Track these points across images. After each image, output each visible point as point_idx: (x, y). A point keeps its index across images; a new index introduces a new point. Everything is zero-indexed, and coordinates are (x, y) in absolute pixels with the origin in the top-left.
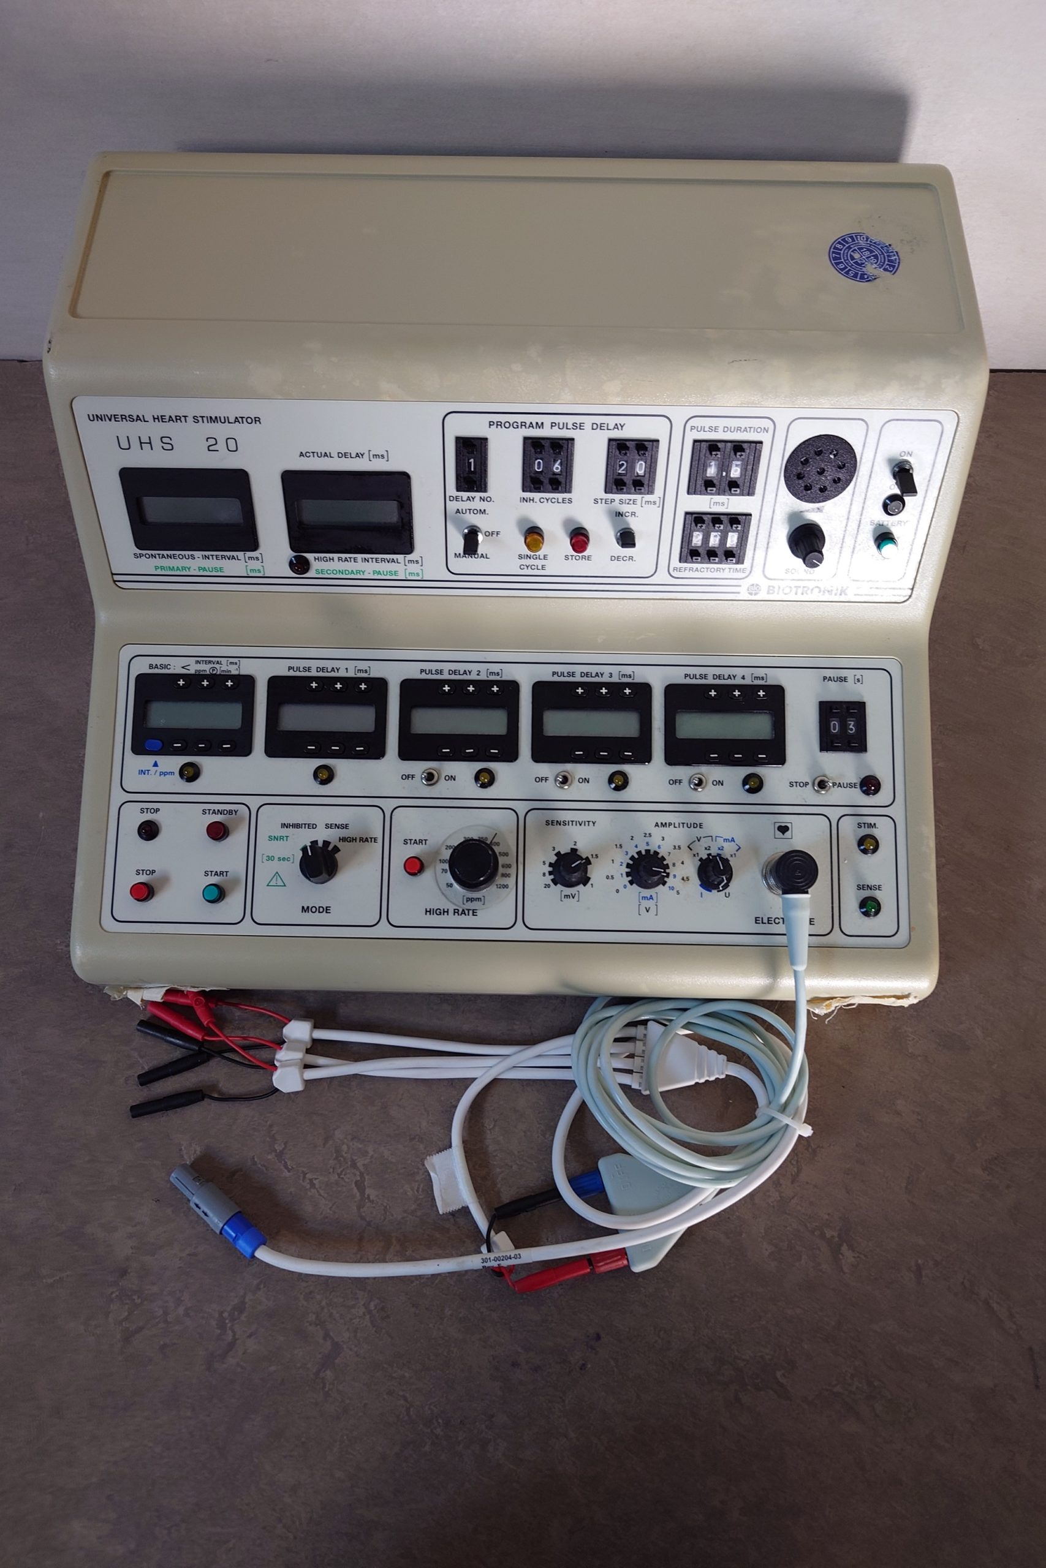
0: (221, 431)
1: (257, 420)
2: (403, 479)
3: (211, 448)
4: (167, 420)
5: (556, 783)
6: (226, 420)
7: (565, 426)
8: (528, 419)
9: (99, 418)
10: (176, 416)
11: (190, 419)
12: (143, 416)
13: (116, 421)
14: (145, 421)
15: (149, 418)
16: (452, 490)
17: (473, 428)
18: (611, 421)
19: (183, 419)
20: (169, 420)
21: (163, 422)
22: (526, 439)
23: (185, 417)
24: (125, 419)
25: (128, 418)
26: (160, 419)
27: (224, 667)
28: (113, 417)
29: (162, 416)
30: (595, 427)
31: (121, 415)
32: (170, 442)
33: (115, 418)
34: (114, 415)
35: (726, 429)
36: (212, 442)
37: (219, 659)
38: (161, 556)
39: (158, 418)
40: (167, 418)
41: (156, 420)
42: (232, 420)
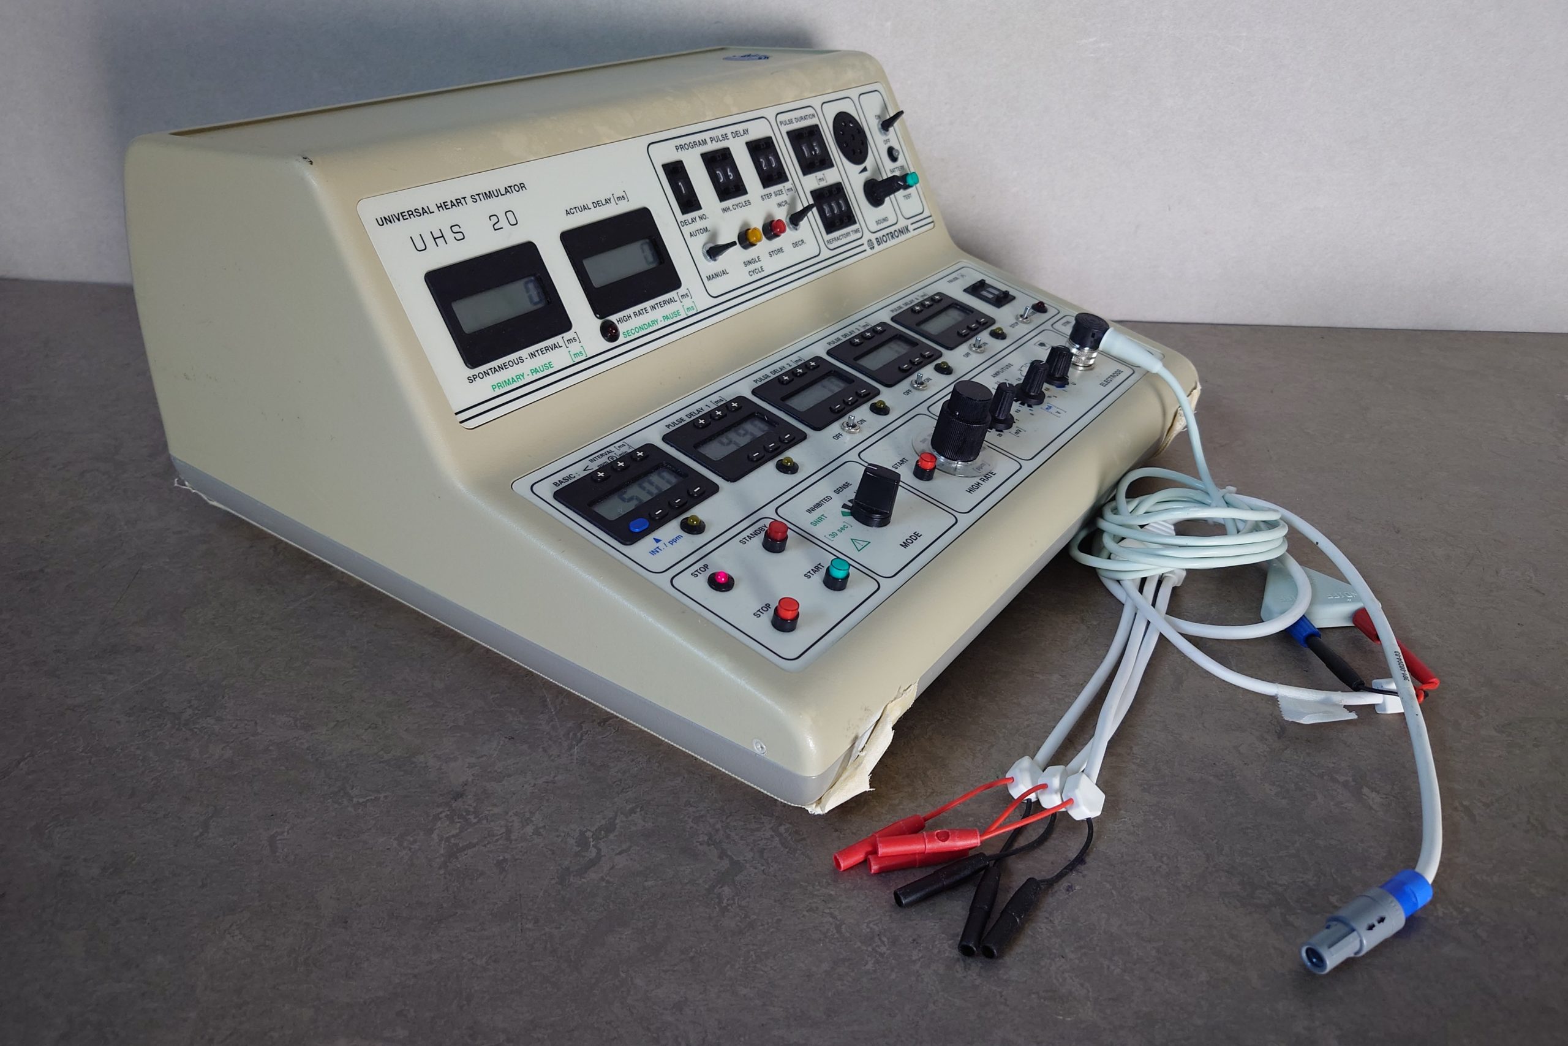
0: (497, 205)
1: (522, 186)
2: (644, 215)
3: (496, 227)
4: (450, 206)
6: (498, 194)
7: (723, 138)
8: (696, 138)
9: (387, 220)
10: (456, 200)
11: (469, 200)
12: (428, 207)
13: (404, 219)
14: (431, 213)
15: (433, 208)
16: (681, 217)
17: (669, 154)
18: (740, 128)
19: (463, 201)
20: (452, 206)
21: (447, 209)
22: (703, 156)
23: (464, 198)
24: (412, 214)
25: (414, 214)
27: (617, 452)
28: (400, 215)
29: (444, 203)
31: (408, 212)
32: (456, 235)
33: (403, 216)
34: (401, 213)
35: (798, 120)
36: (494, 219)
37: (607, 449)
38: (493, 370)
39: (441, 206)
40: (449, 204)
41: (440, 209)
42: (503, 192)
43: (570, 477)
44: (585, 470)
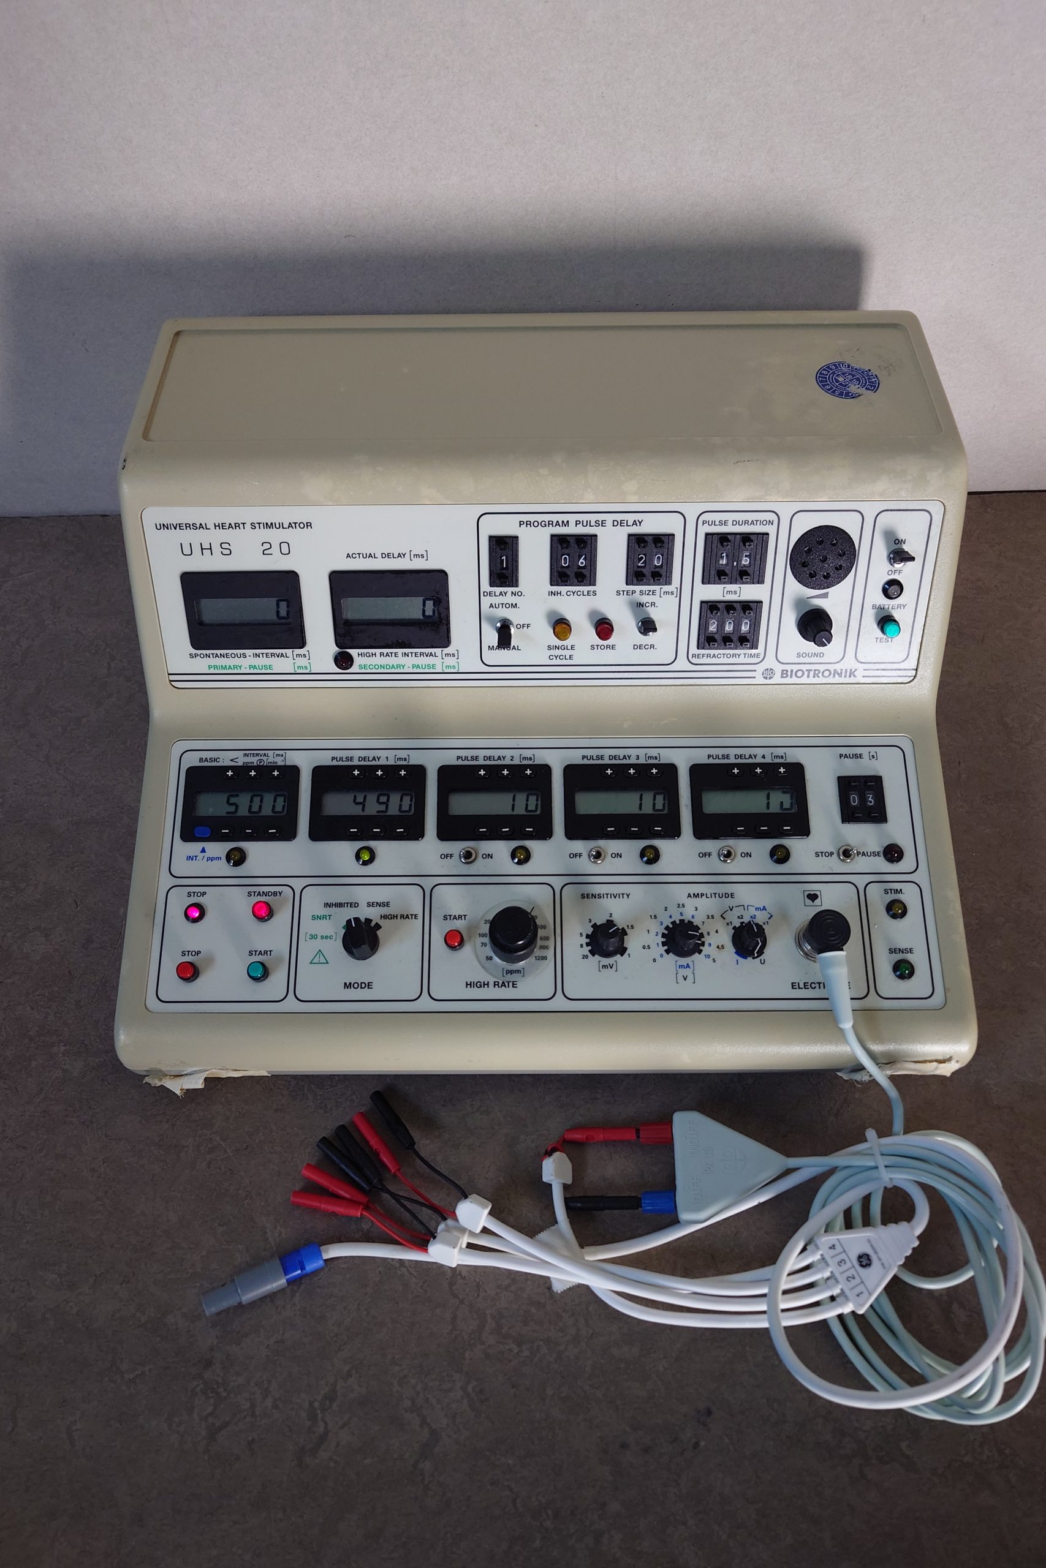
0: (275, 536)
1: (309, 525)
2: (440, 577)
3: (265, 552)
4: (227, 527)
5: (589, 858)
6: (281, 526)
7: (589, 524)
8: (555, 518)
9: (165, 527)
10: (235, 524)
11: (248, 526)
12: (206, 524)
13: (180, 529)
14: (207, 529)
15: (211, 525)
16: (486, 586)
17: (505, 527)
18: (630, 518)
19: (241, 526)
20: (229, 527)
21: (223, 529)
22: (552, 536)
23: (244, 524)
24: (189, 527)
25: (191, 527)
26: (222, 526)
27: (271, 759)
28: (178, 525)
29: (222, 524)
30: (616, 523)
31: (186, 524)
32: (228, 547)
33: (180, 527)
34: (179, 524)
35: (735, 523)
36: (267, 546)
37: (266, 752)
38: (214, 655)
39: (219, 526)
40: (227, 525)
41: (217, 528)
42: (286, 525)
43: (215, 760)
44: (232, 760)
